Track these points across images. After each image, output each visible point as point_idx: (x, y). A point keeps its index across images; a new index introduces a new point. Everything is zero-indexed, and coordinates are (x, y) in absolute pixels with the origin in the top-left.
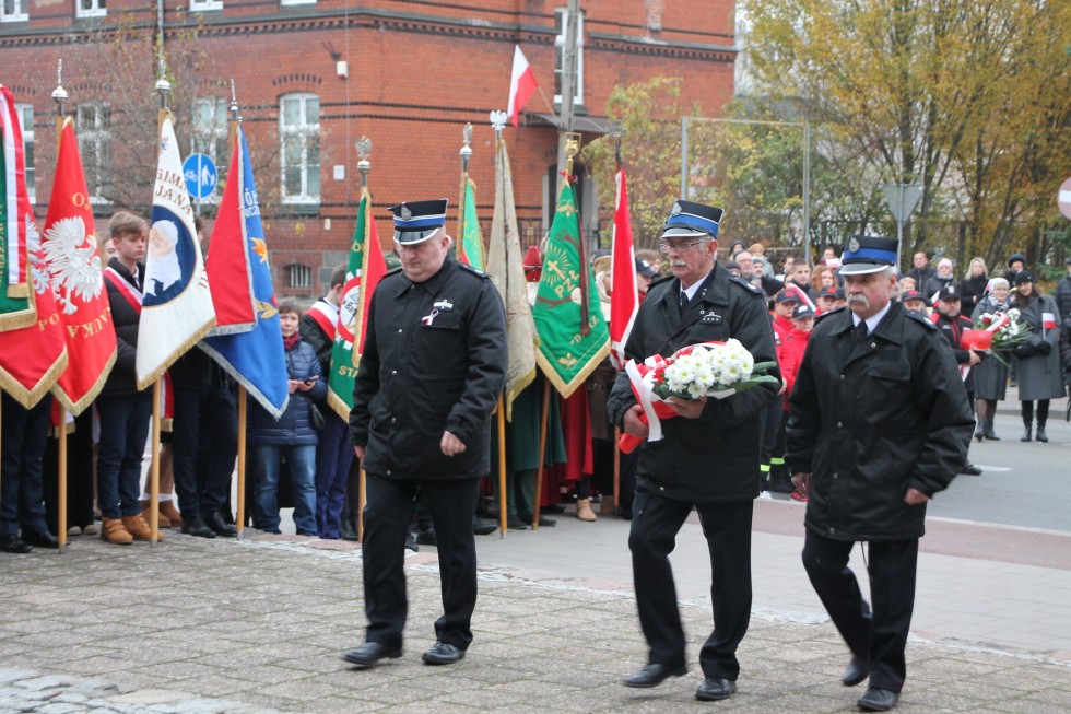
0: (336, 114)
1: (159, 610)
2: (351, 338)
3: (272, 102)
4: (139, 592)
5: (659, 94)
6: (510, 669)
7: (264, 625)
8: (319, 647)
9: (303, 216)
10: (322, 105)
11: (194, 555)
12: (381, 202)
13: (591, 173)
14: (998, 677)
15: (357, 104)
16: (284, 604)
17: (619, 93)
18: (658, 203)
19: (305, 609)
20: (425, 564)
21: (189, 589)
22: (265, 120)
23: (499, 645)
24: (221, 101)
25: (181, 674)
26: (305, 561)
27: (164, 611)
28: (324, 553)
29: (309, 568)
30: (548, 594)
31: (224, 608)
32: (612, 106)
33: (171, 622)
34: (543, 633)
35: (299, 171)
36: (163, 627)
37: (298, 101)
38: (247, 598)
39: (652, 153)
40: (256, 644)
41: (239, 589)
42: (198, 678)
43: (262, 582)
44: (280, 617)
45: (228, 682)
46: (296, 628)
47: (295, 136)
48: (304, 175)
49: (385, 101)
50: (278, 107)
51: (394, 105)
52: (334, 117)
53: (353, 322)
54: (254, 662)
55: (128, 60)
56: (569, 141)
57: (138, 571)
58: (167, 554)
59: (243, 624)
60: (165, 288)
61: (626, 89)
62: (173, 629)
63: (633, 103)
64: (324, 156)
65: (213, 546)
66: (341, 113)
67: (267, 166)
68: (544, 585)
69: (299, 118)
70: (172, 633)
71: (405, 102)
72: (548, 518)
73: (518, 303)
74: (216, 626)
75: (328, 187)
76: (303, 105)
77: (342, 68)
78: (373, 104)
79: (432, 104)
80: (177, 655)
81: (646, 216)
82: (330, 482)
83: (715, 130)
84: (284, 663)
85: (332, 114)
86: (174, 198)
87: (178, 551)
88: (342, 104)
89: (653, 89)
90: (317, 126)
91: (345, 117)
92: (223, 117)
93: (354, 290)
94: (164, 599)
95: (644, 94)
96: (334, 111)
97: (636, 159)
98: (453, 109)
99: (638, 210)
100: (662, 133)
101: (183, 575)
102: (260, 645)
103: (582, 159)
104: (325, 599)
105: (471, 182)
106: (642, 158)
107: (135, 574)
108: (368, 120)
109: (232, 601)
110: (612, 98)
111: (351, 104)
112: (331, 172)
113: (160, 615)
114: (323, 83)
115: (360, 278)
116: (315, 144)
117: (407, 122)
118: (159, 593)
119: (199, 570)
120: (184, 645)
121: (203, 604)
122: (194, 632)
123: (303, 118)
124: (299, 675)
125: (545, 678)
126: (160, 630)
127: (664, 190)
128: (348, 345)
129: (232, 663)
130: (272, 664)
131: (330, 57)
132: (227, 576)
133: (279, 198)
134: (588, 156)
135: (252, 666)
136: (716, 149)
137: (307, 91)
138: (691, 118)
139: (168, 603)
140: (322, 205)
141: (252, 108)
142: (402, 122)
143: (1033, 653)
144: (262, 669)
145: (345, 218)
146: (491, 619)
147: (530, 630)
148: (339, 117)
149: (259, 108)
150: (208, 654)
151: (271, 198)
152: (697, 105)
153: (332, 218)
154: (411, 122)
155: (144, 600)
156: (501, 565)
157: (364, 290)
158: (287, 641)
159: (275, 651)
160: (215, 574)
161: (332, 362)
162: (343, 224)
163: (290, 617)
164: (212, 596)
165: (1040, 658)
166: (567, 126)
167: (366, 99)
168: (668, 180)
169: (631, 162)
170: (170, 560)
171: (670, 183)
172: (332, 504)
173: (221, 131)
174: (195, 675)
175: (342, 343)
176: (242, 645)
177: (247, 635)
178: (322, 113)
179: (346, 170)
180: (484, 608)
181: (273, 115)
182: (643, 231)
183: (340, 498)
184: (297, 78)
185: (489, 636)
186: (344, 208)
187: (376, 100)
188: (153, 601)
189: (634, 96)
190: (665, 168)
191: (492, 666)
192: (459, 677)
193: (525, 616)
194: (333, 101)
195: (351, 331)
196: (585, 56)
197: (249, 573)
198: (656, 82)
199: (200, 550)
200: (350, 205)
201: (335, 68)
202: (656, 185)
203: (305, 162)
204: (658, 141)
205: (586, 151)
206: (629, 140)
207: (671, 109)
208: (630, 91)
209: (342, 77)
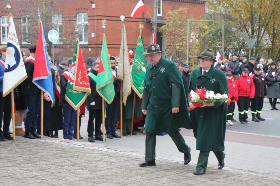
0: (92, 19)
1: (7, 161)
2: (73, 81)
3: (74, 15)
4: (3, 155)
5: (181, 13)
6: (104, 179)
7: (36, 165)
8: (49, 172)
9: (83, 47)
10: (88, 16)
11: (25, 144)
13: (162, 35)
14: (249, 181)
15: (98, 16)
16: (45, 159)
17: (170, 13)
18: (181, 44)
19: (51, 160)
20: (92, 147)
21: (18, 154)
22: (72, 21)
23: (104, 171)
24: (60, 15)
25: (4, 181)
26: (57, 146)
27: (8, 161)
28: (64, 143)
29: (57, 148)
30: (124, 156)
31: (26, 160)
32: (168, 16)
33: (9, 164)
34: (118, 168)
35: (82, 35)
36: (5, 166)
37: (82, 15)
38: (34, 157)
39: (179, 29)
40: (31, 171)
41: (33, 154)
42: (8, 182)
43: (41, 152)
44: (42, 163)
45: (17, 183)
46: (45, 166)
47: (80, 25)
48: (83, 36)
49: (106, 15)
50: (76, 17)
51: (108, 16)
52: (92, 20)
53: (73, 77)
54: (28, 177)
55: (34, 4)
56: (141, 25)
57: (6, 149)
58: (17, 143)
59: (30, 165)
60: (11, 67)
61: (172, 11)
62: (8, 166)
63: (173, 15)
64: (89, 30)
65: (31, 141)
66: (94, 19)
67: (72, 33)
68: (124, 153)
69: (82, 20)
70: (7, 168)
71: (111, 16)
72: (135, 133)
73: (126, 72)
74: (21, 165)
75: (90, 39)
76: (83, 16)
77: (94, 6)
78: (103, 16)
80: (5, 175)
81: (178, 47)
82: (69, 123)
83: (197, 23)
84: (36, 177)
85: (91, 19)
86: (13, 40)
87: (20, 142)
88: (94, 16)
89: (180, 12)
90: (87, 22)
91: (94, 20)
92: (61, 19)
93: (74, 67)
94: (10, 157)
95: (177, 13)
96: (91, 18)
97: (175, 31)
99: (176, 46)
100: (182, 24)
101: (19, 150)
102: (32, 171)
103: (160, 31)
104: (58, 157)
105: (105, 36)
106: (176, 31)
107: (5, 150)
108: (101, 21)
109: (30, 158)
110: (168, 14)
111: (96, 16)
112: (91, 35)
113: (6, 162)
114: (89, 10)
115: (75, 64)
116: (86, 27)
117: (112, 21)
118: (9, 155)
119: (24, 148)
120: (9, 171)
121: (21, 159)
122: (14, 167)
123: (83, 20)
124: (39, 181)
125: (113, 182)
126: (4, 167)
127: (183, 40)
128: (71, 83)
129: (21, 177)
130: (33, 177)
131: (90, 3)
132: (31, 150)
134: (161, 30)
135: (27, 178)
136: (197, 28)
137: (84, 12)
138: (190, 20)
139: (11, 158)
140: (88, 44)
141: (68, 17)
142: (111, 21)
143: (263, 174)
144: (29, 179)
145: (95, 48)
146: (104, 163)
147: (114, 167)
148: (93, 20)
149: (71, 17)
150: (15, 174)
151: (73, 42)
152: (192, 16)
153: (91, 48)
154: (113, 21)
155: (4, 158)
156: (115, 147)
157: (77, 67)
158: (40, 170)
159: (36, 174)
160: (28, 149)
161: (67, 88)
162: (94, 50)
163: (45, 163)
164: (25, 156)
165: (264, 176)
166: (155, 22)
167: (100, 15)
168: (184, 37)
169: (173, 32)
170: (17, 145)
171: (184, 38)
172: (70, 129)
173: (60, 24)
174: (7, 181)
175: (70, 83)
176: (26, 171)
177: (29, 168)
178: (88, 19)
179: (95, 34)
180: (103, 160)
181: (75, 19)
182: (177, 51)
183: (72, 127)
184: (81, 8)
185: (102, 169)
186: (94, 45)
187: (103, 15)
188: (6, 158)
189: (174, 14)
190: (183, 34)
191: (99, 178)
192: (87, 182)
193: (115, 162)
194: (91, 15)
195: (73, 79)
196: (163, 3)
197: (38, 149)
198: (180, 9)
199: (27, 142)
200: (96, 44)
201: (92, 6)
202: (180, 39)
203: (83, 32)
204: (181, 26)
205: (161, 29)
206: (173, 26)
207: (185, 17)
208: (173, 12)
209: (94, 9)
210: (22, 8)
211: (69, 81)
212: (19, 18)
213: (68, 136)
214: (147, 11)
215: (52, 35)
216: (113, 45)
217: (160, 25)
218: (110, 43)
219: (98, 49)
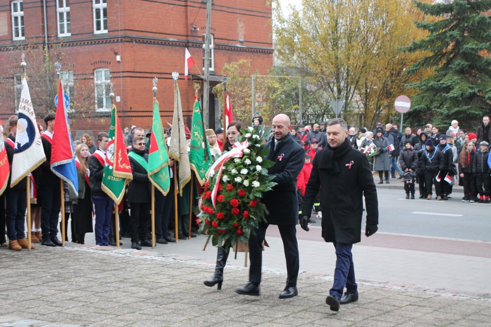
0: (116, 76)
1: (28, 278)
2: (112, 165)
3: (91, 72)
4: (21, 270)
5: (242, 66)
6: (170, 298)
7: (70, 283)
8: (91, 291)
9: (104, 116)
10: (111, 73)
11: (47, 254)
12: (135, 110)
13: (217, 97)
14: (365, 294)
15: (124, 72)
16: (80, 274)
17: (226, 66)
18: (243, 108)
19: (90, 276)
20: (141, 255)
21: (42, 269)
22: (88, 79)
23: (166, 288)
24: (70, 72)
25: (32, 305)
26: (92, 255)
27: (30, 278)
28: (101, 252)
29: (93, 258)
30: (189, 266)
31: (55, 276)
32: (224, 71)
33: (32, 283)
34: (185, 282)
35: (102, 98)
36: (28, 285)
37: (101, 71)
38: (65, 272)
39: (240, 89)
40: (66, 291)
41: (62, 268)
42: (39, 307)
43: (73, 265)
44: (78, 279)
45: (51, 308)
46: (83, 284)
47: (100, 85)
48: (104, 100)
49: (135, 71)
50: (93, 74)
51: (139, 72)
52: (115, 77)
53: (112, 158)
54: (64, 299)
55: (33, 56)
56: (196, 84)
57: (22, 261)
58: (35, 254)
59: (62, 283)
60: (21, 146)
61: (229, 64)
62: (32, 285)
63: (232, 70)
65: (55, 250)
66: (119, 76)
67: (89, 97)
68: (188, 262)
69: (102, 78)
70: (31, 287)
71: (144, 71)
72: (194, 234)
74: (50, 284)
76: (103, 73)
77: (118, 58)
78: (131, 72)
79: (154, 72)
80: (31, 297)
81: (239, 114)
82: (103, 223)
84: (76, 299)
86: (26, 109)
87: (40, 252)
88: (119, 72)
89: (240, 64)
90: (109, 81)
91: (120, 77)
92: (72, 78)
93: (112, 145)
94: (31, 273)
95: (236, 66)
96: (115, 75)
97: (234, 91)
98: (163, 73)
99: (235, 111)
100: (244, 81)
101: (40, 263)
102: (67, 291)
103: (213, 92)
104: (98, 271)
105: (157, 101)
106: (236, 91)
107: (20, 263)
108: (129, 78)
109: (59, 273)
110: (224, 68)
111: (122, 72)
112: (115, 99)
113: (28, 280)
114: (111, 64)
115: (114, 140)
116: (108, 88)
118: (29, 270)
119: (48, 260)
120: (35, 293)
121: (47, 275)
122: (41, 287)
123: (104, 78)
124: (81, 304)
125: (183, 302)
126: (26, 287)
127: (245, 104)
128: (111, 167)
129: (54, 299)
130: (70, 300)
131: (113, 54)
132: (59, 263)
133: (94, 109)
134: (215, 91)
135: (62, 300)
136: (265, 87)
137: (105, 67)
138: (255, 75)
139: (32, 275)
141: (83, 74)
142: (143, 79)
143: (380, 283)
144: (66, 302)
145: (121, 117)
146: (165, 277)
147: (180, 282)
148: (117, 77)
149: (86, 74)
150: (45, 296)
151: (91, 109)
152: (257, 70)
154: (147, 79)
155: (22, 274)
156: (173, 255)
157: (116, 145)
158: (79, 289)
159: (73, 294)
160: (54, 262)
161: (104, 175)
163: (82, 279)
164: (51, 271)
165: (382, 285)
166: (206, 79)
167: (128, 70)
168: (246, 99)
169: (232, 93)
170: (36, 256)
171: (248, 101)
172: (105, 232)
173: (71, 84)
174: (37, 305)
175: (108, 166)
176: (59, 292)
177: (63, 288)
178: (111, 76)
179: (121, 98)
180: (162, 273)
181: (92, 77)
183: (108, 229)
184: (101, 62)
185: (163, 285)
186: (120, 113)
187: (132, 70)
188: (26, 274)
189: (232, 67)
190: (246, 95)
191: (162, 297)
192: (148, 303)
193: (179, 276)
194: (115, 71)
195: (112, 161)
196: (214, 52)
197: (68, 261)
198: (241, 61)
199: (49, 252)
200: (123, 112)
201: (116, 58)
202: (242, 102)
203: (105, 95)
204: (242, 85)
205: (215, 89)
206: (231, 84)
207: (247, 72)
208: (231, 65)
209: (119, 62)
210: (17, 62)
211: (106, 165)
212: (12, 76)
213: (103, 242)
214: (196, 65)
216: (147, 112)
217: (213, 84)
218: (143, 110)
219: (126, 118)
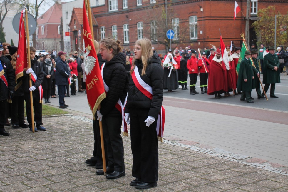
3: (187, 18)
9: (193, 42)
10: (198, 18)
12: (210, 38)
13: (254, 29)
15: (205, 17)
18: (270, 35)
24: (178, 18)
37: (193, 18)
39: (268, 24)
47: (192, 25)
48: (194, 33)
49: (211, 16)
50: (189, 19)
51: (213, 17)
63: (263, 12)
64: (198, 29)
67: (185, 32)
69: (193, 21)
75: (199, 35)
76: (194, 18)
77: (202, 10)
79: (222, 16)
81: (267, 38)
83: (284, 17)
85: (200, 20)
88: (202, 18)
89: (269, 9)
91: (202, 20)
92: (179, 22)
95: (266, 10)
96: (200, 19)
97: (265, 25)
98: (227, 17)
99: (266, 37)
100: (271, 19)
106: (266, 25)
108: (207, 20)
112: (199, 32)
114: (198, 13)
116: (197, 26)
117: (216, 21)
127: (271, 32)
131: (199, 8)
133: (189, 38)
136: (284, 22)
137: (195, 15)
138: (278, 15)
140: (198, 39)
145: (202, 42)
149: (184, 19)
151: (186, 38)
152: (279, 12)
153: (200, 42)
162: (202, 43)
166: (248, 19)
167: (207, 16)
168: (272, 30)
169: (263, 26)
171: (273, 30)
173: (178, 25)
178: (198, 20)
179: (203, 31)
181: (188, 21)
182: (267, 42)
184: (193, 12)
186: (202, 40)
187: (209, 16)
189: (264, 11)
190: (272, 27)
194: (200, 17)
196: (258, 4)
198: (269, 7)
200: (204, 39)
201: (200, 10)
202: (269, 31)
203: (194, 30)
204: (270, 21)
205: (253, 24)
206: (263, 21)
207: (273, 13)
208: (263, 10)
209: (202, 12)
215: (170, 34)
216: (217, 39)
217: (251, 22)
218: (215, 38)
219: (205, 43)
